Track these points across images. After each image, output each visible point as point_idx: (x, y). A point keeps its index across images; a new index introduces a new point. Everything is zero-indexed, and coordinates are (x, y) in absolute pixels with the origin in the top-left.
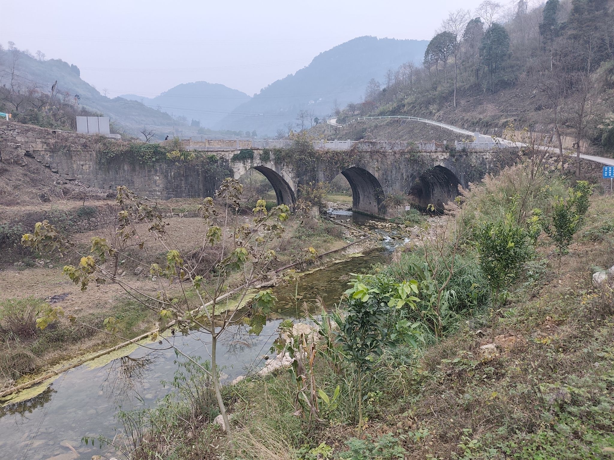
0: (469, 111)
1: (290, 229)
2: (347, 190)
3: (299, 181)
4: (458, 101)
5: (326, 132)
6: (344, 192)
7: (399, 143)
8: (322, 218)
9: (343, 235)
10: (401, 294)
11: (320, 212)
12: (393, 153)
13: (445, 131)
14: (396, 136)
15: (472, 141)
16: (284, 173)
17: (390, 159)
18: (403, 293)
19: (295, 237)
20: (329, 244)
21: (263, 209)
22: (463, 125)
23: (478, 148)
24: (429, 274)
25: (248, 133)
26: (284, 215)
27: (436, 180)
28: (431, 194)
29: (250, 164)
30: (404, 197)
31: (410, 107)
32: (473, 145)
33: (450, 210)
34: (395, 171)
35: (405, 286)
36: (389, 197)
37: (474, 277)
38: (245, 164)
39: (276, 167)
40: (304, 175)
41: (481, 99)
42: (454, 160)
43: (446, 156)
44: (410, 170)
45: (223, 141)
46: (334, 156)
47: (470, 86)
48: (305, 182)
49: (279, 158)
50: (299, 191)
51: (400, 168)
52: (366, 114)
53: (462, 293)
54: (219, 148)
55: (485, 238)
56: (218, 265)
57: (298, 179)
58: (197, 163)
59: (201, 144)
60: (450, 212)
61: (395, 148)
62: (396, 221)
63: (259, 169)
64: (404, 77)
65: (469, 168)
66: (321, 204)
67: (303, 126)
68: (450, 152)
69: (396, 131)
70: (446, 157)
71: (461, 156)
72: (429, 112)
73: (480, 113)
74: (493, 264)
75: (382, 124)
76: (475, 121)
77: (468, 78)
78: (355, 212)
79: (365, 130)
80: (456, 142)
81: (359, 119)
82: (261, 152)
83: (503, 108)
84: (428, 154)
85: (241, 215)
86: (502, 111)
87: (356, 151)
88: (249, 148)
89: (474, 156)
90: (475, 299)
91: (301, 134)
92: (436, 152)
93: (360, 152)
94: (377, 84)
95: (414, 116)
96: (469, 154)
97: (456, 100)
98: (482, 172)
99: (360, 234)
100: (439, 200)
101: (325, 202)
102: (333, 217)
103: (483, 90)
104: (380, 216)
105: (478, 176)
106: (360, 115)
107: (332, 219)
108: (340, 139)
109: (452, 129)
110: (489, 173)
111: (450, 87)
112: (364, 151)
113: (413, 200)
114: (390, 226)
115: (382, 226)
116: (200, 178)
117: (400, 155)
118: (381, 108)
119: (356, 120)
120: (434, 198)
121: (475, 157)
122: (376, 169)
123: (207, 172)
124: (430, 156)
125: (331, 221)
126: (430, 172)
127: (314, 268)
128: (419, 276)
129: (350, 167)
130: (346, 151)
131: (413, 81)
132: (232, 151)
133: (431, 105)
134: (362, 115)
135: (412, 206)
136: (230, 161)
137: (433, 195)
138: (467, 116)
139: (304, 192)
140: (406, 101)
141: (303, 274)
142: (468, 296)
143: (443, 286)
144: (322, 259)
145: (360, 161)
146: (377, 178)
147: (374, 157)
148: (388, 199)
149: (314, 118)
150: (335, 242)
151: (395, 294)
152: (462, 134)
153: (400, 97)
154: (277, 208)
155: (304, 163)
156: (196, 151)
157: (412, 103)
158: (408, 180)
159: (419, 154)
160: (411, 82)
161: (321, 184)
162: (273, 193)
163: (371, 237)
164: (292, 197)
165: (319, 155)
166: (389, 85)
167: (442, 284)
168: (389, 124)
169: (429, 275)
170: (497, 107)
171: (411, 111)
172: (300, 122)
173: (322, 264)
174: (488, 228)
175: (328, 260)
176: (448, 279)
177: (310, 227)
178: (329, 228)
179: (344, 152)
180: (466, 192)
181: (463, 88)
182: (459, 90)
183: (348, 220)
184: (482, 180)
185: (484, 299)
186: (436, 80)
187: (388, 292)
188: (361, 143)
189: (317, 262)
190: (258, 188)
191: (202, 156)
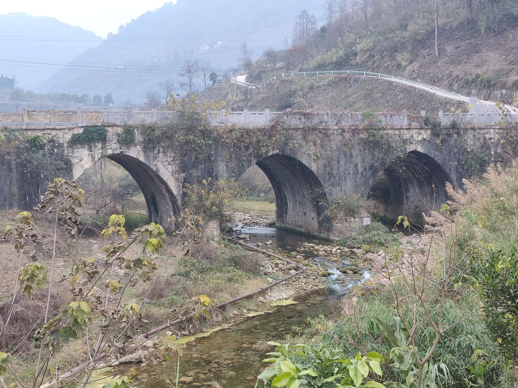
0: (459, 63)
1: (170, 261)
2: (266, 192)
3: (185, 179)
4: (442, 46)
5: (229, 97)
6: (262, 195)
7: (349, 115)
8: (224, 239)
9: (261, 268)
10: (353, 378)
11: (222, 230)
12: (340, 131)
13: (423, 95)
14: (344, 103)
15: (465, 111)
16: (160, 165)
17: (336, 140)
18: (356, 375)
19: (179, 274)
20: (236, 285)
21: (119, 231)
22: (451, 85)
23: (476, 123)
24: (403, 335)
25: (97, 99)
26: (154, 241)
27: (411, 174)
28: (405, 198)
29: (100, 151)
30: (361, 203)
31: (365, 57)
32: (468, 117)
33: (434, 225)
34: (344, 160)
35: (359, 362)
36: (335, 204)
37: (478, 338)
38: (91, 151)
39: (146, 156)
40: (193, 168)
41: (478, 44)
42: (438, 141)
43: (426, 134)
44: (369, 159)
45: (55, 113)
46: (242, 136)
47: (460, 24)
48: (195, 179)
49: (149, 140)
50: (184, 195)
51: (351, 155)
52: (295, 68)
53: (458, 366)
54: (47, 124)
55: (489, 275)
56: (39, 332)
57: (183, 175)
58: (8, 150)
59: (15, 118)
60: (436, 228)
61: (343, 123)
62: (349, 242)
63: (115, 158)
64: (355, 8)
65: (463, 154)
66: (222, 216)
67: (190, 86)
68: (431, 129)
69: (343, 95)
70: (425, 137)
71: (449, 135)
72: (396, 64)
73: (478, 66)
74: (504, 317)
75: (321, 83)
76: (470, 79)
77: (456, 10)
78: (280, 229)
79: (293, 94)
80: (441, 113)
81: (283, 75)
82: (120, 130)
83: (512, 59)
84: (397, 132)
85: (84, 237)
86: (512, 63)
87: (279, 128)
88: (99, 124)
89: (470, 134)
90: (480, 375)
91: (187, 100)
92: (409, 129)
93: (286, 130)
94: (312, 20)
95: (373, 71)
96: (462, 132)
97: (439, 45)
98: (485, 161)
99: (290, 265)
100: (417, 207)
101: (229, 213)
102: (244, 239)
103: (480, 30)
104: (322, 235)
105: (478, 166)
106: (285, 70)
107: (241, 241)
108: (253, 108)
109: (433, 91)
110: (496, 162)
111: (428, 24)
112: (292, 127)
113: (375, 207)
114: (339, 251)
115: (325, 251)
116: (14, 175)
117: (351, 134)
118: (319, 59)
119: (279, 77)
120: (409, 203)
121: (471, 136)
122: (313, 157)
123: (25, 166)
124: (399, 135)
125: (241, 244)
126: (401, 162)
127: (212, 326)
128: (387, 340)
129: (270, 154)
130: (263, 127)
131: (369, 15)
132: (69, 129)
133: (398, 52)
134: (287, 69)
135: (374, 217)
136: (65, 145)
137: (407, 198)
138: (457, 71)
139: (194, 197)
140: (359, 47)
141: (193, 338)
142: (468, 371)
143: (428, 355)
144: (225, 310)
145: (286, 144)
146: (315, 173)
147: (310, 138)
148: (334, 206)
149: (209, 74)
150: (247, 282)
151: (343, 378)
152: (451, 100)
153: (349, 40)
154: (143, 229)
155: (193, 148)
156: (6, 129)
157: (368, 50)
158: (366, 174)
159: (382, 132)
160: (366, 17)
161: (222, 182)
162: (140, 198)
163: (308, 271)
164: (173, 206)
165: (218, 134)
166: (331, 21)
167: (426, 351)
168: (334, 84)
169: (404, 337)
170: (504, 57)
171: (367, 62)
172: (185, 80)
173: (226, 320)
174: (494, 259)
175: (235, 312)
176: (435, 342)
177: (205, 255)
178: (236, 257)
179: (260, 130)
180: (458, 195)
181: (449, 26)
182: (442, 30)
183: (268, 243)
184: (485, 175)
185: (494, 375)
186: (406, 14)
187: (332, 375)
188: (287, 114)
189: (217, 316)
190: (115, 191)
191: (17, 138)
